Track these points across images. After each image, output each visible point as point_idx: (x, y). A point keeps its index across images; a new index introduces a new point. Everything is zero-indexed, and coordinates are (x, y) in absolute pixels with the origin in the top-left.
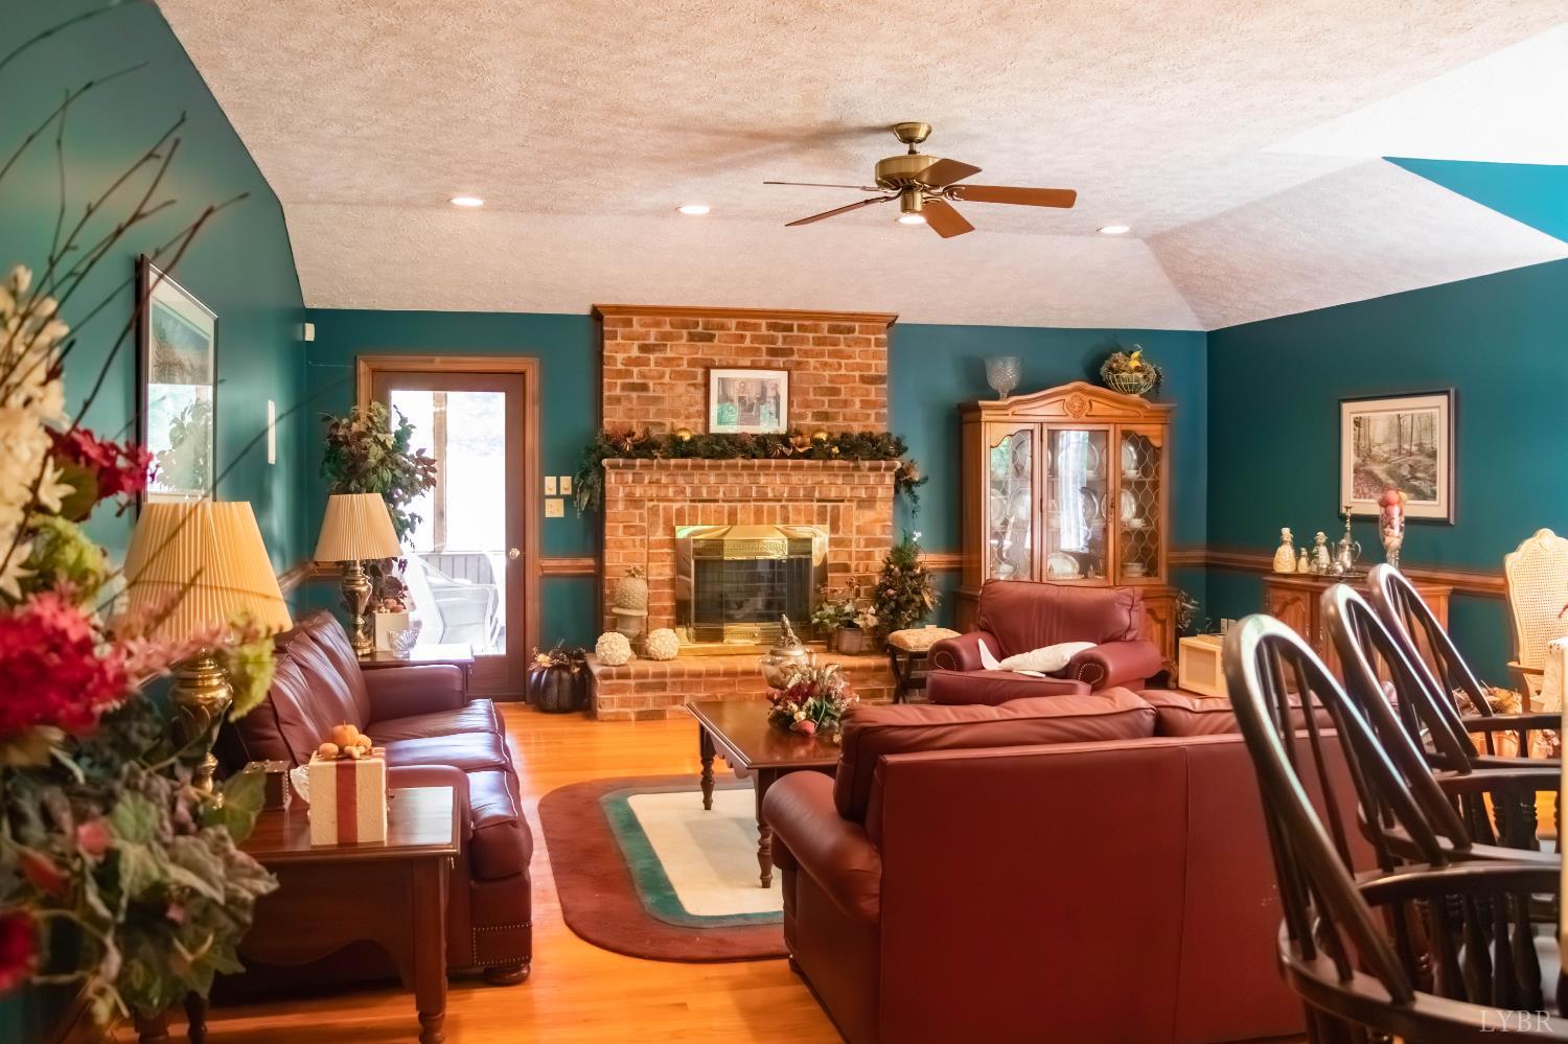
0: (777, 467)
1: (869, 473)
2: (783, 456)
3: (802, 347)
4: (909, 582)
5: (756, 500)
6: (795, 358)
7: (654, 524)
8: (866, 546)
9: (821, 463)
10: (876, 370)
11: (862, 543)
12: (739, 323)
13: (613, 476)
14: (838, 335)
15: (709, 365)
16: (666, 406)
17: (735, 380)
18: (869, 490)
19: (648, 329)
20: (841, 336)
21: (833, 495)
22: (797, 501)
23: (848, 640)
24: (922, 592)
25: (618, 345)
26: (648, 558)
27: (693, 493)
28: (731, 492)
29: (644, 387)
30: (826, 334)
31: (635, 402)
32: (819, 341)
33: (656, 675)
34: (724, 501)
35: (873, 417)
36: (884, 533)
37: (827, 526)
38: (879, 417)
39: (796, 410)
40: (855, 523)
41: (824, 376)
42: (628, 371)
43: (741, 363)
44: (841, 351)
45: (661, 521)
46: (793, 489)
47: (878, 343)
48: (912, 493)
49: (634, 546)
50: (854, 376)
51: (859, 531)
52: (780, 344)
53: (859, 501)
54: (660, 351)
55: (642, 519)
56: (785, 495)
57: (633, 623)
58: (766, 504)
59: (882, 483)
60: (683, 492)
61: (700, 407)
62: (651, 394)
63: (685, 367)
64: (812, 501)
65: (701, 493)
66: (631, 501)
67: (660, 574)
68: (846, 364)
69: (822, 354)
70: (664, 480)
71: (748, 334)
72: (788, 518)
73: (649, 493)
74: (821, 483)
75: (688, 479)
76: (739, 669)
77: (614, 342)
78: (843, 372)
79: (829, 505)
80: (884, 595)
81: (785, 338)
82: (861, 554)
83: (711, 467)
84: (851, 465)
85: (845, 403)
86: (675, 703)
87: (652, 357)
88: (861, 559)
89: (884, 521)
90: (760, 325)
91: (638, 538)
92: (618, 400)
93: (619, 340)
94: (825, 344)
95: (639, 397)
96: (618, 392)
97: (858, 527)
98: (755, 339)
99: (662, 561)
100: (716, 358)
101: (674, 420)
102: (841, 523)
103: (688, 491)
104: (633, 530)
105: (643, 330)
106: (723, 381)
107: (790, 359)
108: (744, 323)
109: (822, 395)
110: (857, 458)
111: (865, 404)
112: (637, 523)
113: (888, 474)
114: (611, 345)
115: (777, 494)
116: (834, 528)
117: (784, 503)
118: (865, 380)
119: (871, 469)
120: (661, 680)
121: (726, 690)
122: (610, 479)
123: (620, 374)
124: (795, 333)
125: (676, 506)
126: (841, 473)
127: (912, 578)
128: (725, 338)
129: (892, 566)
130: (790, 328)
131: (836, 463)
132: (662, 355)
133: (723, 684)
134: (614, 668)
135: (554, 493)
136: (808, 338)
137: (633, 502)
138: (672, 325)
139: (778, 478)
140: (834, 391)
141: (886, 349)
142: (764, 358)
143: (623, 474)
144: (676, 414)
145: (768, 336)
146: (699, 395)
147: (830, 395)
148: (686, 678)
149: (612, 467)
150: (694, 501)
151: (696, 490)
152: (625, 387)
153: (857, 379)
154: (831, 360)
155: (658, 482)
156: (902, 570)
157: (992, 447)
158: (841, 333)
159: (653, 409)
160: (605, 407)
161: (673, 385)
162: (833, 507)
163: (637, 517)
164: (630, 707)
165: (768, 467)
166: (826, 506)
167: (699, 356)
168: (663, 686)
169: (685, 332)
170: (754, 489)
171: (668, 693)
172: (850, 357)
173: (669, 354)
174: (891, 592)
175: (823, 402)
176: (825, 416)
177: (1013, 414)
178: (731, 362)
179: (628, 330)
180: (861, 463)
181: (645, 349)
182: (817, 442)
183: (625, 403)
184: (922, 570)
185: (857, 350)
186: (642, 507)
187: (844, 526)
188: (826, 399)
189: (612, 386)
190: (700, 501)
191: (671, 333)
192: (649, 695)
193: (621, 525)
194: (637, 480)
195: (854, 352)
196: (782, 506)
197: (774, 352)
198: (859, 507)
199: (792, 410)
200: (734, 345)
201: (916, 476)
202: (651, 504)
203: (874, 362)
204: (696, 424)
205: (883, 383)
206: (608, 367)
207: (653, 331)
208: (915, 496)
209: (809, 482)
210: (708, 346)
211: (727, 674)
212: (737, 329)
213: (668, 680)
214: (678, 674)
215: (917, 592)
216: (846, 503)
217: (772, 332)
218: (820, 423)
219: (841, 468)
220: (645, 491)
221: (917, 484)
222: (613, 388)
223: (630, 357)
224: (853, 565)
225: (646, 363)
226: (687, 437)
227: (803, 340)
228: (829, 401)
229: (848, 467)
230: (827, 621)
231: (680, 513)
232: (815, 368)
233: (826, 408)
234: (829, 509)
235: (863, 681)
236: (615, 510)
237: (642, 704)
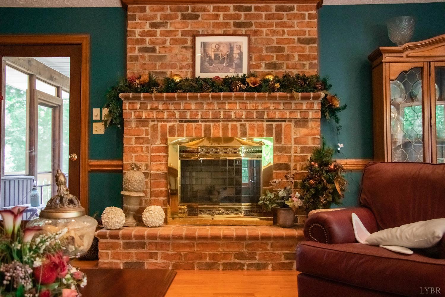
0: (237, 98)
1: (301, 102)
2: (241, 90)
3: (257, 21)
4: (325, 174)
5: (224, 121)
6: (253, 28)
7: (154, 137)
8: (302, 152)
9: (267, 94)
10: (309, 35)
11: (299, 150)
12: (214, 7)
13: (127, 105)
14: (282, 13)
15: (195, 33)
16: (167, 61)
17: (211, 44)
18: (303, 114)
19: (155, 13)
20: (285, 13)
21: (277, 116)
22: (252, 121)
23: (284, 216)
24: (335, 182)
25: (137, 23)
26: (151, 159)
27: (180, 116)
28: (206, 115)
29: (153, 50)
30: (274, 12)
31: (147, 59)
32: (269, 17)
33: (138, 237)
34: (202, 121)
35: (307, 66)
36: (314, 143)
37: (273, 138)
38: (311, 66)
39: (253, 62)
40: (293, 137)
41: (273, 40)
42: (143, 39)
43: (216, 33)
44: (284, 23)
45: (159, 134)
46: (249, 113)
47: (310, 17)
48: (335, 116)
49: (142, 151)
50: (294, 39)
51: (296, 141)
52: (242, 20)
53: (296, 121)
54: (164, 26)
55: (147, 134)
56: (244, 117)
57: (133, 201)
58: (230, 123)
59: (311, 109)
60: (174, 115)
61: (190, 62)
62: (157, 54)
63: (179, 36)
64: (263, 121)
65: (185, 116)
66: (140, 121)
67: (158, 170)
68: (288, 31)
69: (271, 25)
70: (161, 107)
71: (221, 14)
72: (246, 132)
73: (151, 116)
74: (268, 109)
75: (177, 106)
76: (197, 234)
77: (134, 22)
78: (286, 36)
79: (274, 124)
80: (307, 184)
81: (245, 15)
82: (298, 158)
83: (191, 98)
84: (289, 95)
85: (288, 57)
86: (151, 257)
87: (158, 30)
88: (298, 161)
89: (314, 135)
90: (229, 8)
91: (144, 146)
92: (136, 58)
93: (137, 20)
94: (273, 19)
95: (149, 56)
96: (136, 53)
97: (295, 139)
98: (225, 17)
99: (160, 161)
100: (200, 30)
101: (172, 70)
102: (283, 137)
103: (177, 114)
104: (141, 141)
105: (153, 13)
106: (204, 45)
107: (249, 29)
108: (218, 6)
109: (271, 52)
110: (292, 90)
111: (302, 57)
112: (144, 135)
113: (316, 102)
114: (132, 23)
115: (238, 116)
116: (278, 139)
117: (243, 123)
118: (300, 41)
119: (303, 98)
120: (141, 241)
121: (188, 250)
122: (125, 106)
123: (137, 42)
124: (253, 11)
125: (169, 124)
126: (282, 102)
127: (327, 172)
128: (205, 17)
129: (313, 163)
130: (249, 9)
131: (278, 94)
132: (164, 29)
133: (185, 245)
134: (108, 232)
135: (98, 118)
136: (262, 15)
137: (142, 122)
138: (171, 10)
139: (238, 105)
140: (280, 49)
141: (316, 20)
142: (232, 29)
143: (133, 103)
144: (173, 66)
145: (234, 14)
146: (189, 54)
147: (278, 52)
148: (158, 240)
149: (127, 98)
150: (182, 121)
151: (183, 114)
152: (141, 50)
153: (296, 41)
154: (278, 29)
155: (157, 108)
156: (320, 166)
157: (391, 80)
158: (285, 11)
159: (158, 64)
160: (128, 63)
161: (172, 48)
162: (277, 125)
163: (144, 132)
164: (119, 259)
165: (230, 98)
166: (272, 125)
167: (189, 28)
168: (143, 246)
169: (179, 14)
170: (222, 113)
171: (146, 250)
172: (290, 27)
173: (169, 28)
174: (312, 182)
175: (273, 56)
176: (274, 66)
177: (407, 57)
178: (210, 32)
179: (142, 14)
180: (295, 94)
181: (153, 25)
182: (267, 81)
183: (141, 60)
184: (335, 166)
185: (296, 22)
186: (147, 126)
187: (285, 138)
188: (274, 54)
189: (133, 49)
190: (186, 121)
191: (170, 15)
192: (133, 251)
193: (134, 137)
194: (143, 107)
195: (293, 23)
196: (241, 125)
197: (238, 25)
198: (296, 125)
199: (251, 62)
200: (212, 21)
201: (337, 104)
202: (153, 123)
203: (307, 29)
204: (187, 72)
205: (314, 43)
206: (130, 38)
207: (159, 14)
208: (337, 118)
209: (260, 108)
210: (195, 23)
211: (188, 238)
212: (214, 10)
213: (146, 241)
214: (153, 237)
215: (330, 181)
216: (287, 123)
217: (237, 12)
218: (270, 71)
219: (281, 98)
220: (149, 115)
221: (339, 110)
222: (133, 50)
223: (144, 31)
224: (292, 165)
225: (154, 34)
226: (177, 79)
227: (259, 17)
228: (277, 55)
229: (286, 97)
230: (268, 203)
231: (172, 128)
232: (267, 34)
233: (274, 60)
234: (274, 126)
235: (290, 247)
236: (129, 127)
237: (128, 257)
